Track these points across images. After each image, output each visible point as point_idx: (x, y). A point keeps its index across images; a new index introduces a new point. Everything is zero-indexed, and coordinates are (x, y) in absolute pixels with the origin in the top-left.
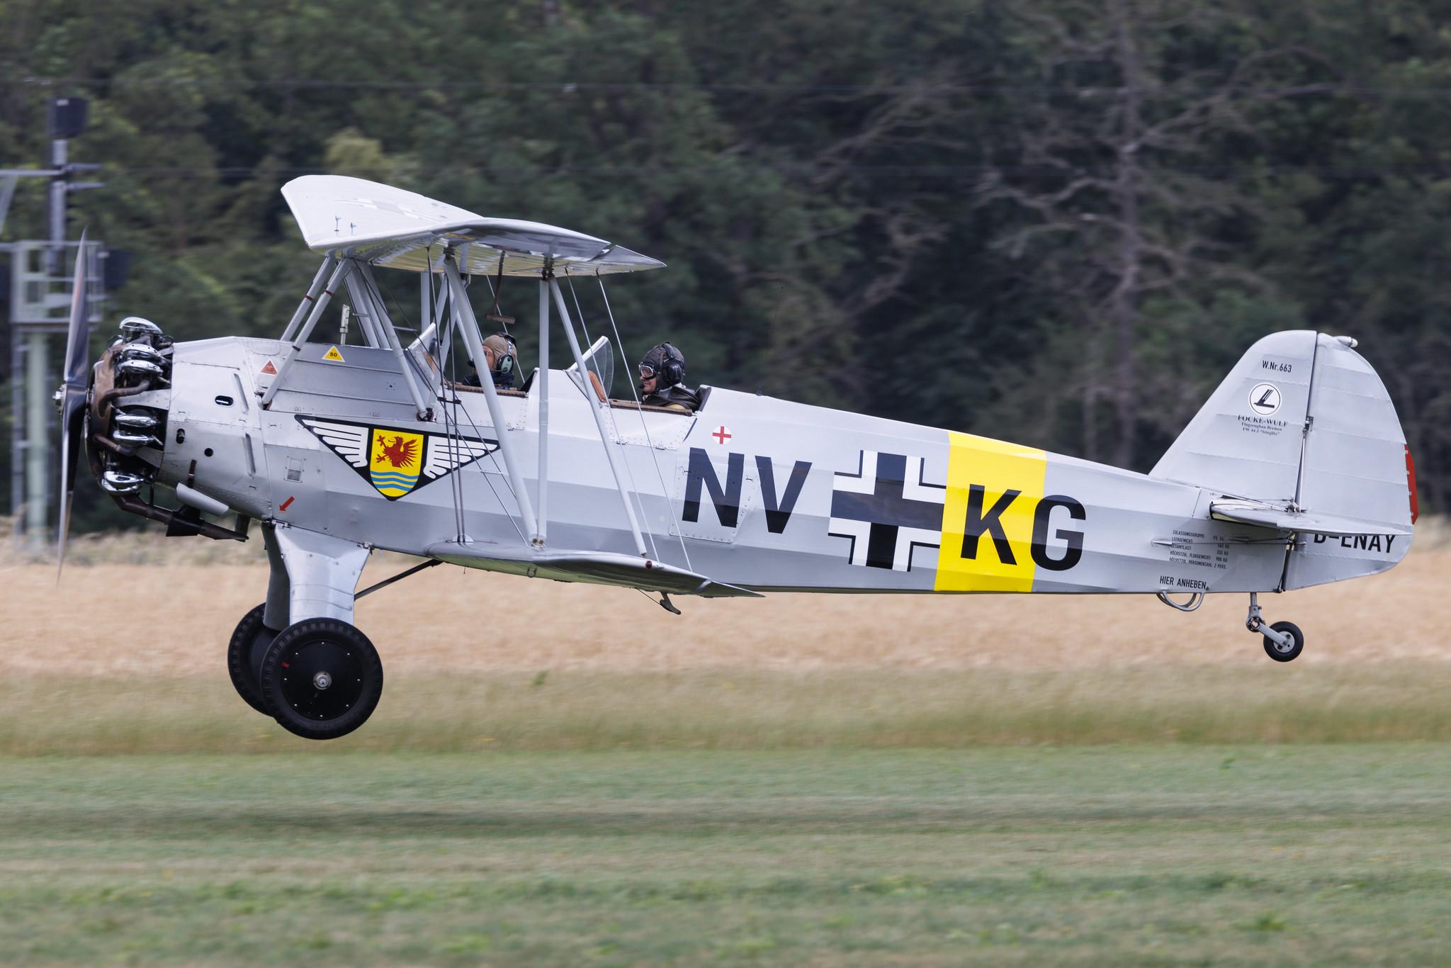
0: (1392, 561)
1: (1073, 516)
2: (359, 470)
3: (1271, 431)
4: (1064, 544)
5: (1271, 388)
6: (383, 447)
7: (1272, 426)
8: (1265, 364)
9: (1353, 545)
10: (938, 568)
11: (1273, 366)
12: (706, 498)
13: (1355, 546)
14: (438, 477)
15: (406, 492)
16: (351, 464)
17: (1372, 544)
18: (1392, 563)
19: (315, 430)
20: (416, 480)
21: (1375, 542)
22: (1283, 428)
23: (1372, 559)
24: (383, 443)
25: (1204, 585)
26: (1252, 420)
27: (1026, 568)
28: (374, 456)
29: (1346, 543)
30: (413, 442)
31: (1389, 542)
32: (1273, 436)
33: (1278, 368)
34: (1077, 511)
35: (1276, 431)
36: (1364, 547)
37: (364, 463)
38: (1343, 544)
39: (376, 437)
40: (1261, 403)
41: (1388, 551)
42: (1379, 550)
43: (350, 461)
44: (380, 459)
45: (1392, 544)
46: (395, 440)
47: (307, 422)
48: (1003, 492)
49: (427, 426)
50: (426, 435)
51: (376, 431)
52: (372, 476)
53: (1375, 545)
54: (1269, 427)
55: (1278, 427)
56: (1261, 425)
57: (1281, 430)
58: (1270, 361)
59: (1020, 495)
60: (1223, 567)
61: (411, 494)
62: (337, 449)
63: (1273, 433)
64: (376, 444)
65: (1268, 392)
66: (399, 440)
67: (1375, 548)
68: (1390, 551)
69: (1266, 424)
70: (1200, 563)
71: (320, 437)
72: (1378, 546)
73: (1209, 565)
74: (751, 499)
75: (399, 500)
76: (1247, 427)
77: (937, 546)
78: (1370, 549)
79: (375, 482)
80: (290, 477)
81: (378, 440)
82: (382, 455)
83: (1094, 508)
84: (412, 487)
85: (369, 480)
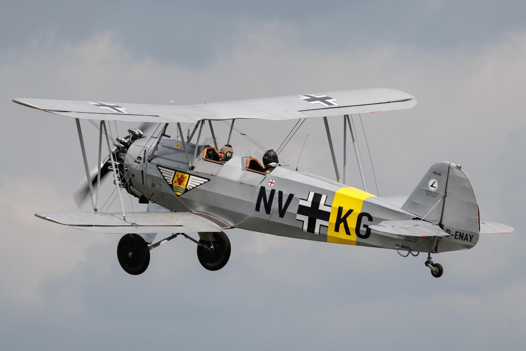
0: (472, 245)
1: (369, 220)
2: (170, 185)
3: (434, 196)
4: (365, 229)
5: (435, 181)
6: (177, 178)
7: (434, 194)
8: (434, 172)
9: (458, 239)
10: (328, 234)
11: (436, 173)
12: (262, 204)
13: (459, 239)
14: (190, 189)
15: (182, 194)
16: (168, 183)
17: (465, 239)
18: (472, 246)
19: (161, 170)
20: (184, 190)
21: (466, 238)
22: (437, 195)
23: (465, 244)
24: (178, 177)
25: (409, 248)
26: (429, 191)
27: (353, 237)
28: (174, 181)
29: (456, 237)
30: (186, 177)
31: (471, 238)
32: (434, 198)
33: (437, 174)
34: (370, 218)
35: (435, 196)
36: (462, 240)
37: (171, 183)
38: (455, 238)
39: (176, 174)
40: (432, 186)
41: (470, 242)
42: (467, 241)
43: (168, 182)
44: (176, 182)
45: (472, 239)
46: (181, 176)
47: (159, 168)
48: (348, 210)
49: (191, 172)
50: (190, 175)
51: (177, 172)
52: (173, 187)
53: (466, 239)
54: (434, 195)
55: (436, 195)
56: (432, 193)
57: (437, 196)
58: (436, 171)
59: (353, 211)
60: (415, 242)
61: (183, 194)
62: (165, 177)
63: (434, 197)
64: (176, 177)
65: (434, 182)
66: (182, 176)
67: (466, 240)
68: (471, 242)
69: (433, 194)
70: (408, 240)
71: (161, 173)
72: (467, 239)
73: (411, 241)
74: (275, 205)
75: (180, 196)
76: (427, 194)
77: (327, 227)
78: (464, 240)
79: (174, 190)
80: (152, 186)
81: (177, 176)
82: (176, 180)
83: (375, 218)
84: (183, 192)
85: (173, 189)
